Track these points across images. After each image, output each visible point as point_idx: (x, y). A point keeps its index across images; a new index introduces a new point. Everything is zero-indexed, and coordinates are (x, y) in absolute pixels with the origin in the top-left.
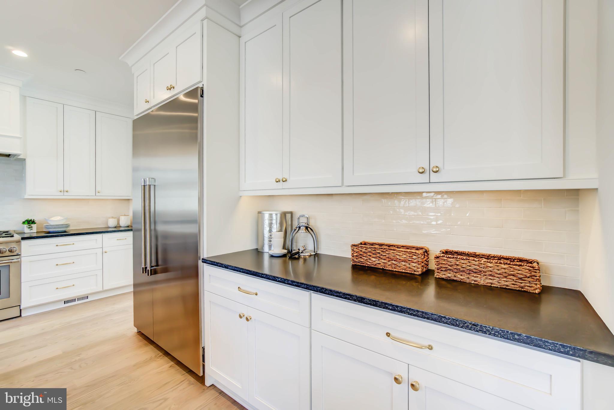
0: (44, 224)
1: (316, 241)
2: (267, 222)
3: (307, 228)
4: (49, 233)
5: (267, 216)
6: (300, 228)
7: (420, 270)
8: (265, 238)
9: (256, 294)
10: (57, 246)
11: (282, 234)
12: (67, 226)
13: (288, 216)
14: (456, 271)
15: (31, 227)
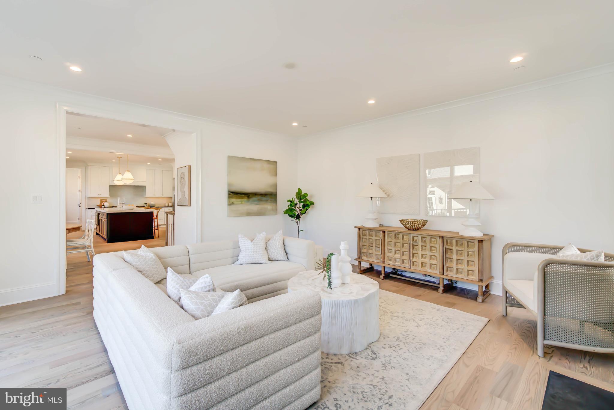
15: (146, 205)
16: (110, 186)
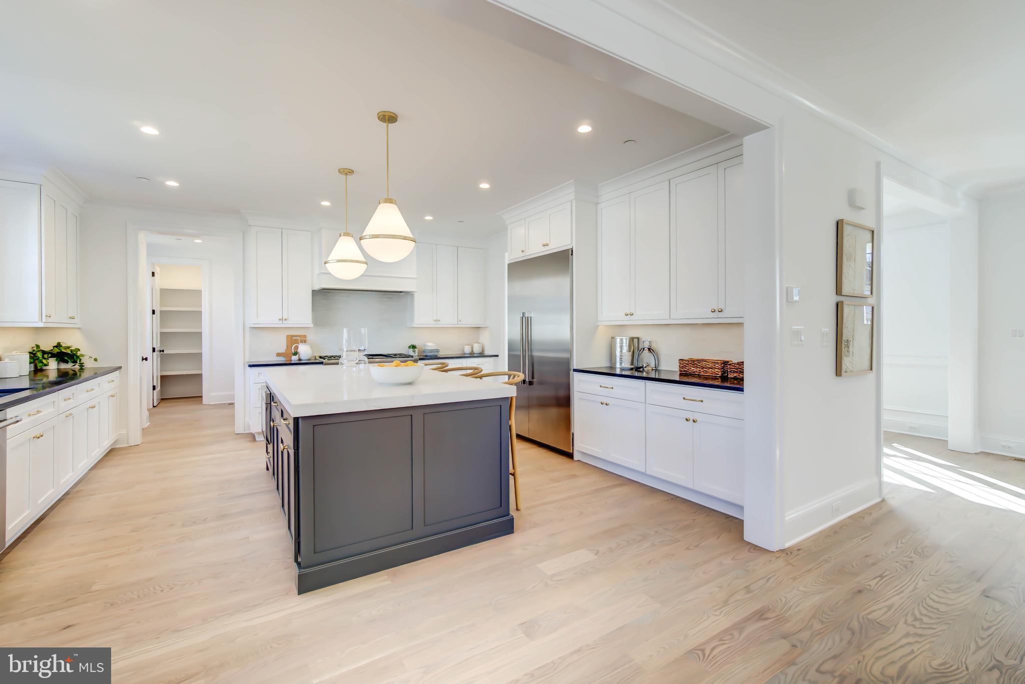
1: (657, 360)
2: (618, 345)
3: (649, 349)
4: (426, 356)
5: (618, 340)
6: (644, 349)
7: (720, 373)
8: (617, 357)
9: (612, 388)
11: (630, 354)
12: (437, 351)
13: (636, 341)
14: (739, 372)
15: (414, 351)
16: (313, 291)
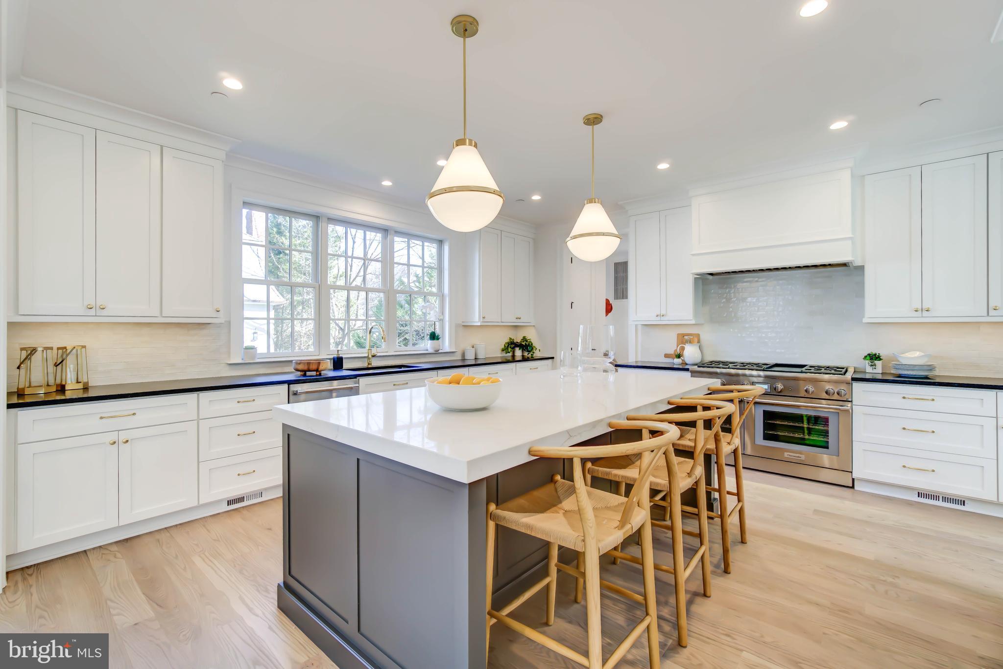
0: (893, 361)
4: (900, 376)
10: (904, 398)
12: (931, 368)
15: (874, 365)
